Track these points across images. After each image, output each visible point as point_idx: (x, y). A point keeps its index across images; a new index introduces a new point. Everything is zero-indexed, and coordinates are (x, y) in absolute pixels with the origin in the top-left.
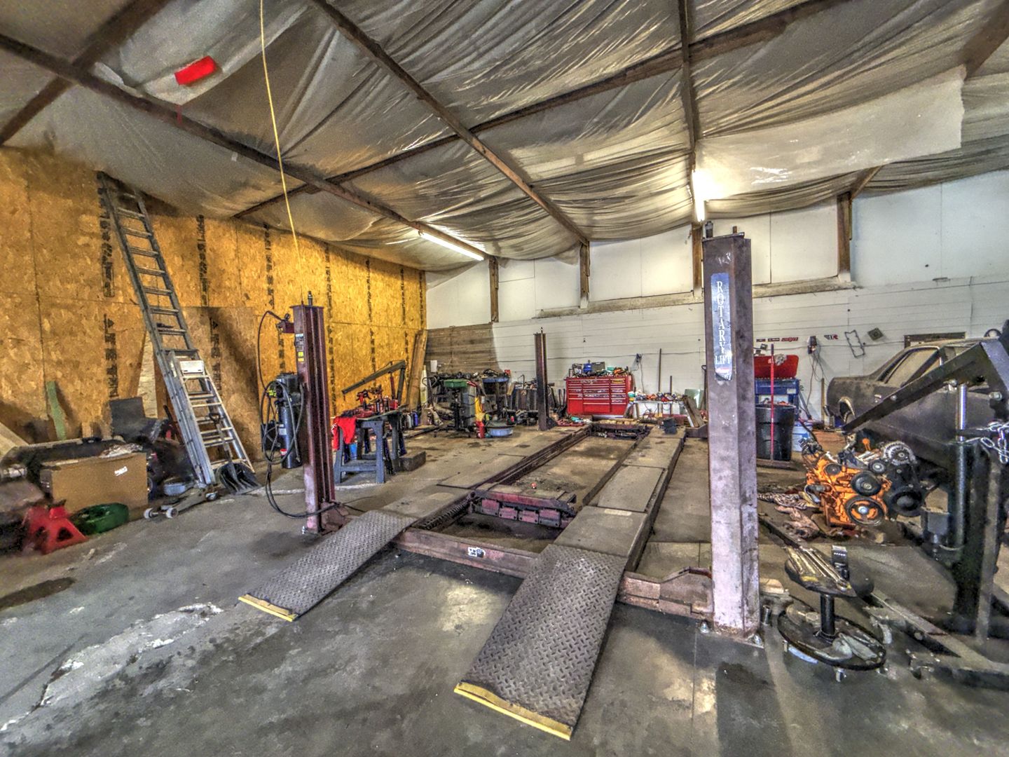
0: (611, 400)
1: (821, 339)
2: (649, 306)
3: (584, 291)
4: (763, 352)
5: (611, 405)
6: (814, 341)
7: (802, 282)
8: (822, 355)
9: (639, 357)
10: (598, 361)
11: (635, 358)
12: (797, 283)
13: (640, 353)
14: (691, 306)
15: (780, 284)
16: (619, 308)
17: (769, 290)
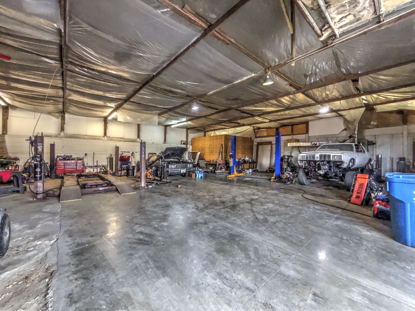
0: (77, 168)
1: (134, 153)
2: (90, 139)
3: (62, 129)
4: (122, 155)
5: (77, 170)
6: (133, 153)
7: (130, 139)
8: (135, 157)
9: (86, 154)
10: (69, 155)
11: (84, 154)
12: (129, 139)
13: (87, 153)
14: (104, 141)
15: (126, 139)
16: (79, 138)
17: (124, 140)
